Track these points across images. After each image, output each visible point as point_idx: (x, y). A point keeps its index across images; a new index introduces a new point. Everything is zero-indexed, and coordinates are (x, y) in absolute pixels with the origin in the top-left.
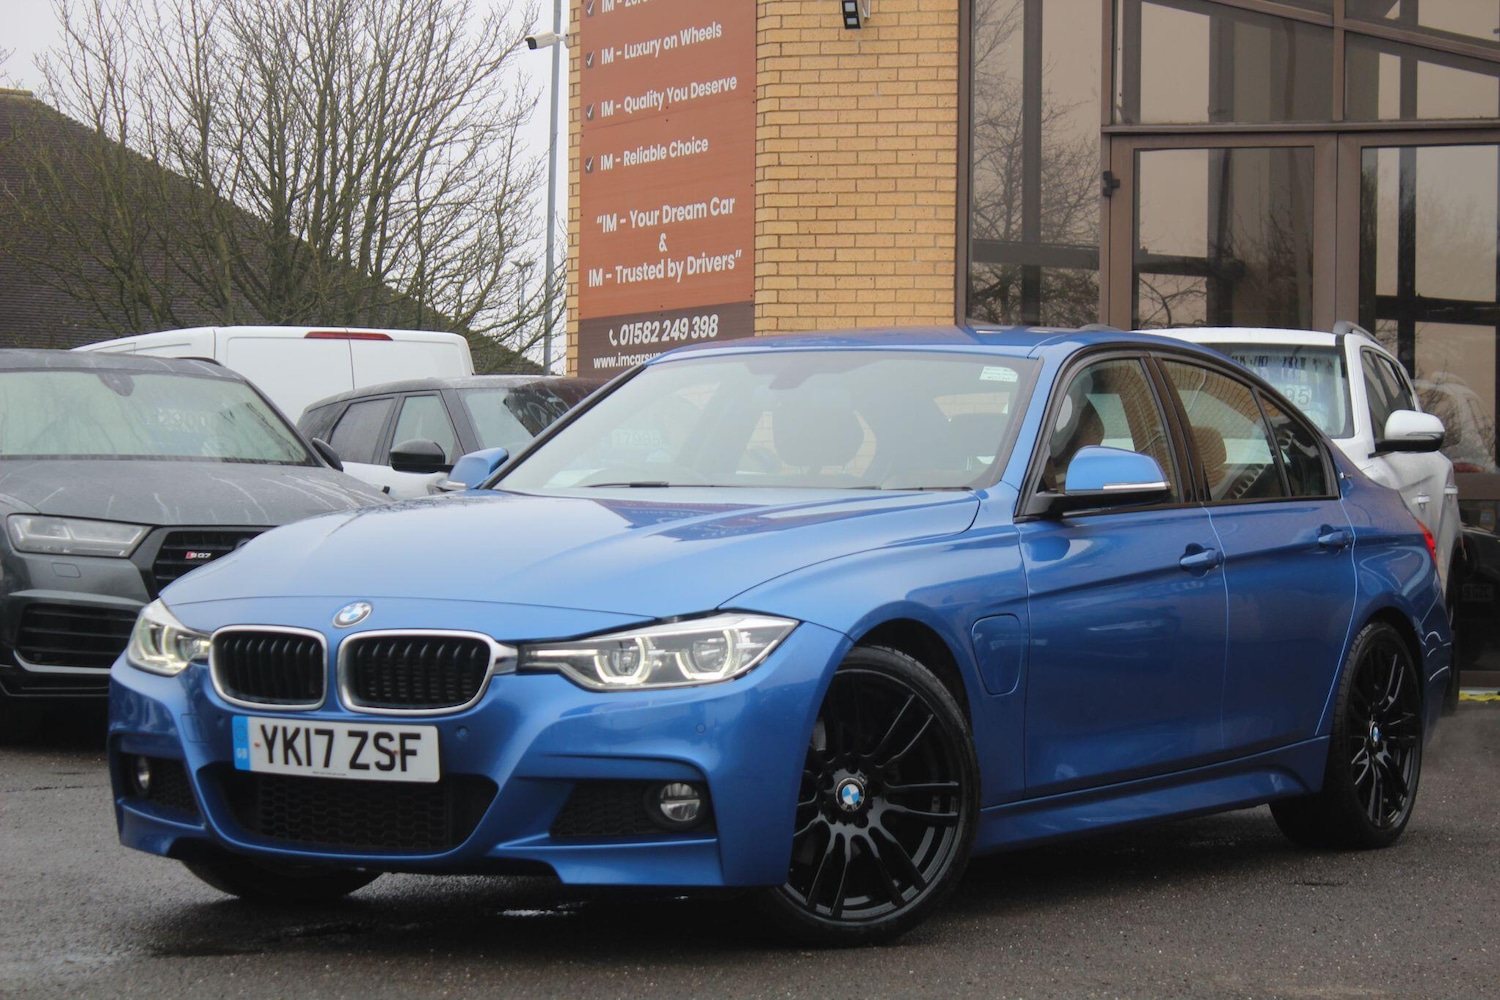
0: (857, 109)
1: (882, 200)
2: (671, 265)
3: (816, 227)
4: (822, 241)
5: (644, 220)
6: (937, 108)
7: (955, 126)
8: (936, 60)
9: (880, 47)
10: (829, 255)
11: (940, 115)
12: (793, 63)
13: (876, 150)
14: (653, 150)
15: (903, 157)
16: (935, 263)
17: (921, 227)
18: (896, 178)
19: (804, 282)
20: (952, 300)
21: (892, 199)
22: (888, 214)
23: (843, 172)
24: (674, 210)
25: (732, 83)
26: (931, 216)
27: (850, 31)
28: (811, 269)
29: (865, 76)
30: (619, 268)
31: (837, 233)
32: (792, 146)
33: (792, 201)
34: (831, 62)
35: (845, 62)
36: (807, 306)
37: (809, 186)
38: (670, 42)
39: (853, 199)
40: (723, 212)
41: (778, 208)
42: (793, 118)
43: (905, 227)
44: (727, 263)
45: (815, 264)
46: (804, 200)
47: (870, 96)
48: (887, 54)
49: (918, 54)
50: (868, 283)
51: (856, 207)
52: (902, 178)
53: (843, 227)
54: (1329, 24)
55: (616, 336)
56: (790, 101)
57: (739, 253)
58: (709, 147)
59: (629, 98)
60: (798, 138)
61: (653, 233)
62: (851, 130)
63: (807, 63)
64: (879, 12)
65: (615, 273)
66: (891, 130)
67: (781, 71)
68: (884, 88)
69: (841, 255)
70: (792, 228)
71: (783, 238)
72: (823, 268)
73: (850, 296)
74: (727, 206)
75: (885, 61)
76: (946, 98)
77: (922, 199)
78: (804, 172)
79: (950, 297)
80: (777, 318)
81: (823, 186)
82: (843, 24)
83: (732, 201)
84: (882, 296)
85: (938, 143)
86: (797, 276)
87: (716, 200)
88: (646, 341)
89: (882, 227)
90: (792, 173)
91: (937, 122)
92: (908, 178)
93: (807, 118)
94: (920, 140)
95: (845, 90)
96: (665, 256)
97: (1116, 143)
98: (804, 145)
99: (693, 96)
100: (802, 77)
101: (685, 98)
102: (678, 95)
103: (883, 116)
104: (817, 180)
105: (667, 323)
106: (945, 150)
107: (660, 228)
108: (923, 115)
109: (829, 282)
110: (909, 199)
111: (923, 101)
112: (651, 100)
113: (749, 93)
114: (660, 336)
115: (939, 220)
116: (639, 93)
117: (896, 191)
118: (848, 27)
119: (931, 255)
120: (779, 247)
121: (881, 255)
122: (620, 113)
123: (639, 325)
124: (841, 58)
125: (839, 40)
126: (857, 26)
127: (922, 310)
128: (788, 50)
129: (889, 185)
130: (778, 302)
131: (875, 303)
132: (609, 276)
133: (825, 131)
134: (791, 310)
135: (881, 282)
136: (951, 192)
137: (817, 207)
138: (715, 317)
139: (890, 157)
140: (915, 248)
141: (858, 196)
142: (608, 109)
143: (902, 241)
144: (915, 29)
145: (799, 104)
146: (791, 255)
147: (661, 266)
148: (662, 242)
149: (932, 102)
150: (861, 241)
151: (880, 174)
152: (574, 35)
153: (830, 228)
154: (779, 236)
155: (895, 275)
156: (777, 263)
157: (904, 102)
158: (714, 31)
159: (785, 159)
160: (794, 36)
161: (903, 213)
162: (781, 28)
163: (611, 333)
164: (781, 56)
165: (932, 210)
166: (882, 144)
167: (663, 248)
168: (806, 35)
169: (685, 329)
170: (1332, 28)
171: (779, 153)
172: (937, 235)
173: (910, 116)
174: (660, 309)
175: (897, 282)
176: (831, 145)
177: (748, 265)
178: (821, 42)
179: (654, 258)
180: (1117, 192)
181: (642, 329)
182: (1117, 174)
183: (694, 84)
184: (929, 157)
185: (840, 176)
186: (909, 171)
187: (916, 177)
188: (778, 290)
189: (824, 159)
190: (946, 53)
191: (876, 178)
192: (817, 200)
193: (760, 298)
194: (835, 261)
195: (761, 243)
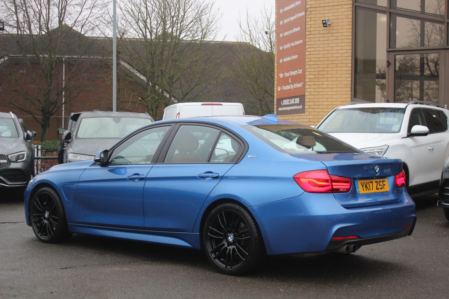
0: (328, 47)
1: (334, 69)
2: (291, 86)
3: (318, 76)
4: (320, 80)
5: (287, 75)
6: (347, 46)
7: (351, 50)
8: (346, 34)
9: (334, 31)
10: (321, 83)
11: (348, 48)
12: (313, 36)
13: (333, 57)
14: (289, 58)
15: (339, 58)
16: (346, 85)
17: (343, 76)
18: (337, 64)
19: (316, 90)
20: (350, 94)
21: (336, 69)
22: (335, 72)
23: (325, 62)
24: (292, 72)
25: (301, 41)
26: (345, 73)
27: (325, 28)
28: (317, 86)
29: (330, 38)
30: (283, 86)
31: (323, 78)
32: (313, 56)
33: (313, 70)
34: (322, 35)
35: (325, 35)
36: (317, 96)
37: (317, 66)
38: (291, 32)
39: (327, 69)
40: (300, 73)
41: (310, 72)
42: (313, 49)
43: (339, 76)
44: (301, 85)
45: (318, 85)
46: (316, 70)
47: (331, 43)
48: (335, 33)
49: (342, 33)
50: (330, 90)
51: (328, 71)
52: (338, 64)
53: (325, 76)
54: (444, 21)
55: (282, 103)
56: (312, 45)
57: (303, 83)
58: (298, 57)
59: (284, 45)
60: (314, 54)
61: (288, 78)
62: (326, 52)
63: (316, 36)
64: (333, 23)
65: (282, 87)
66: (336, 52)
67: (310, 38)
68: (334, 41)
69: (324, 83)
70: (313, 77)
71: (311, 79)
72: (320, 86)
73: (326, 93)
74: (300, 71)
75: (335, 35)
76: (349, 43)
77: (343, 69)
78: (316, 63)
79: (350, 93)
80: (310, 99)
81: (320, 66)
82: (323, 26)
83: (302, 70)
84: (334, 93)
85: (347, 55)
86: (314, 88)
87: (299, 70)
88: (287, 104)
89: (334, 76)
90: (313, 63)
91: (347, 49)
92: (340, 63)
93: (317, 49)
94: (343, 54)
95: (325, 42)
96: (290, 83)
97: (390, 53)
98: (316, 56)
99: (295, 45)
100: (315, 39)
101: (294, 45)
102: (293, 44)
103: (334, 48)
104: (319, 65)
105: (291, 100)
106: (349, 56)
107: (290, 77)
108: (344, 48)
109: (322, 90)
110: (340, 69)
111: (343, 44)
112: (288, 46)
113: (304, 44)
114: (289, 103)
115: (347, 74)
116: (286, 44)
117: (337, 67)
118: (324, 27)
119: (346, 83)
120: (310, 81)
121: (334, 83)
122: (283, 49)
123: (286, 100)
124: (324, 34)
125: (324, 30)
126: (326, 26)
127: (343, 96)
128: (312, 33)
129: (335, 65)
130: (310, 95)
131: (332, 95)
132: (281, 88)
133: (321, 52)
134: (313, 97)
135: (334, 90)
136: (350, 67)
137: (319, 71)
138: (299, 98)
139: (336, 59)
140: (341, 81)
141: (328, 68)
142: (281, 48)
143: (338, 79)
144: (342, 26)
145: (315, 46)
146: (313, 83)
147: (290, 86)
148: (290, 80)
149: (345, 44)
150: (329, 79)
151: (333, 63)
152: (276, 30)
153: (322, 76)
154: (310, 78)
155: (337, 88)
156: (310, 85)
157: (339, 45)
158: (298, 29)
159: (312, 60)
160: (313, 29)
161: (339, 72)
162: (311, 27)
163: (281, 102)
164: (311, 34)
165: (346, 71)
166: (334, 55)
167: (290, 82)
168: (316, 29)
169: (294, 101)
170: (444, 22)
171: (310, 58)
172: (347, 78)
173: (340, 48)
174: (289, 96)
175: (338, 89)
176: (322, 56)
177: (304, 85)
178: (320, 31)
179: (288, 84)
180: (390, 66)
181: (286, 101)
182: (390, 62)
183: (295, 42)
184: (345, 58)
185: (324, 63)
186: (340, 62)
187: (342, 63)
188: (310, 92)
189: (321, 59)
190: (349, 32)
191: (333, 64)
192: (318, 69)
193: (306, 94)
194: (323, 84)
195: (307, 80)
